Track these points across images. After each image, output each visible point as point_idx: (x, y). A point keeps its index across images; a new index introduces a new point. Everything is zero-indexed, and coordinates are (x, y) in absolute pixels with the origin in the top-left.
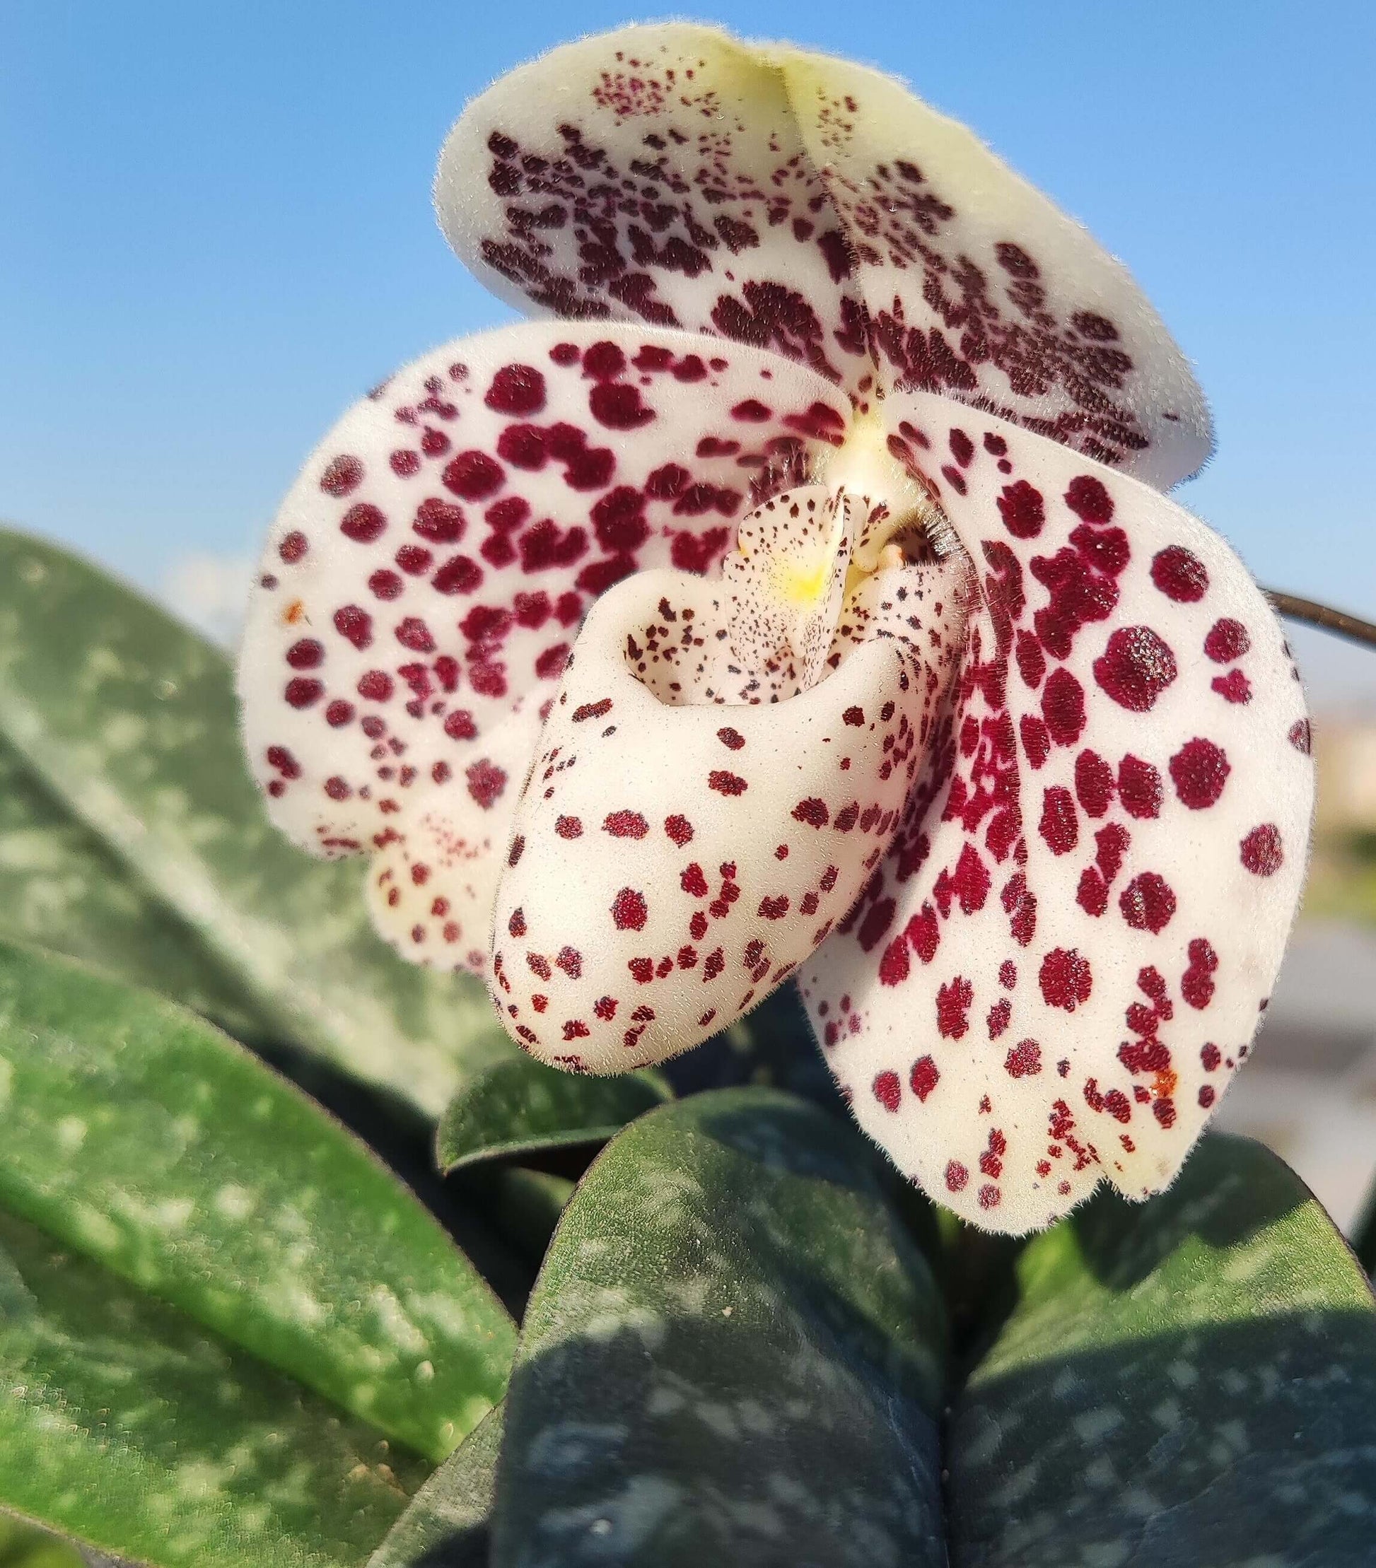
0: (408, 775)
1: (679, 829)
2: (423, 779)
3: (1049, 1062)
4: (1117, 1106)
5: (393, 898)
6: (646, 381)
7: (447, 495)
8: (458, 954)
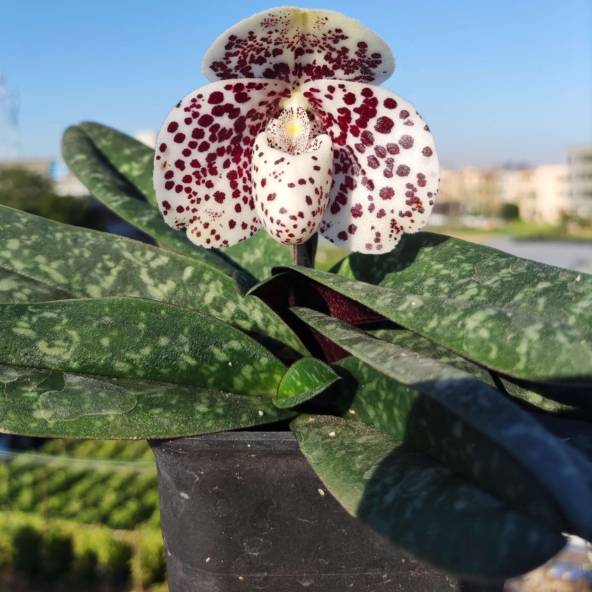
0: (199, 200)
2: (203, 200)
3: (388, 211)
4: (409, 214)
5: (199, 234)
6: (249, 91)
7: (200, 127)
8: (220, 242)
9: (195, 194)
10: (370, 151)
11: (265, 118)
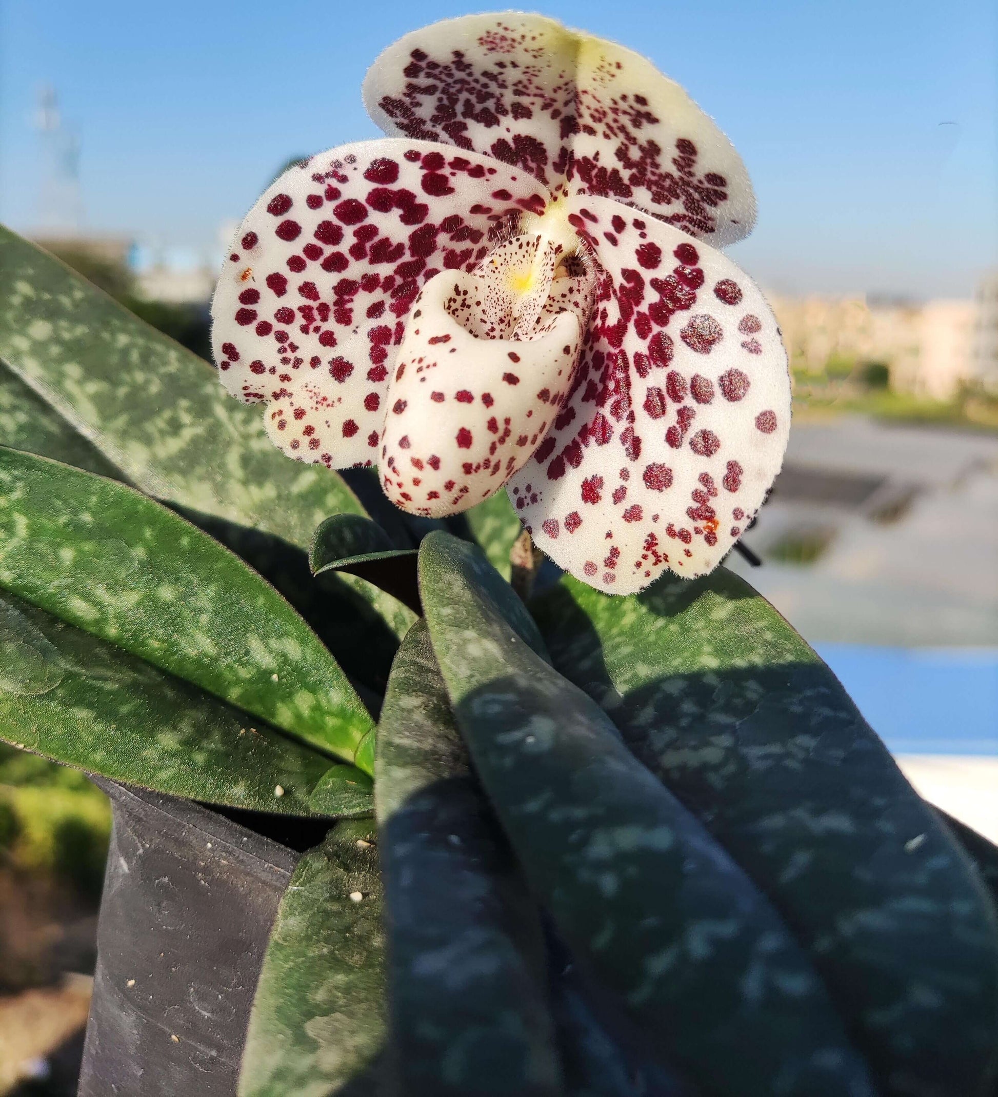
0: (298, 363)
1: (488, 400)
2: (306, 365)
3: (647, 515)
4: (685, 537)
5: (282, 425)
6: (453, 174)
7: (336, 222)
8: (317, 455)
9: (294, 348)
10: (657, 377)
11: (484, 242)
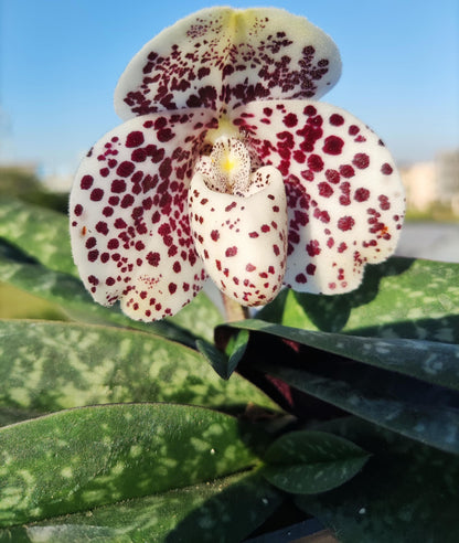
0: (131, 266)
1: (274, 225)
2: (135, 267)
3: (349, 244)
4: (373, 243)
5: (136, 307)
6: (173, 126)
7: (120, 178)
8: (162, 312)
9: (125, 260)
10: (320, 177)
11: (191, 157)
